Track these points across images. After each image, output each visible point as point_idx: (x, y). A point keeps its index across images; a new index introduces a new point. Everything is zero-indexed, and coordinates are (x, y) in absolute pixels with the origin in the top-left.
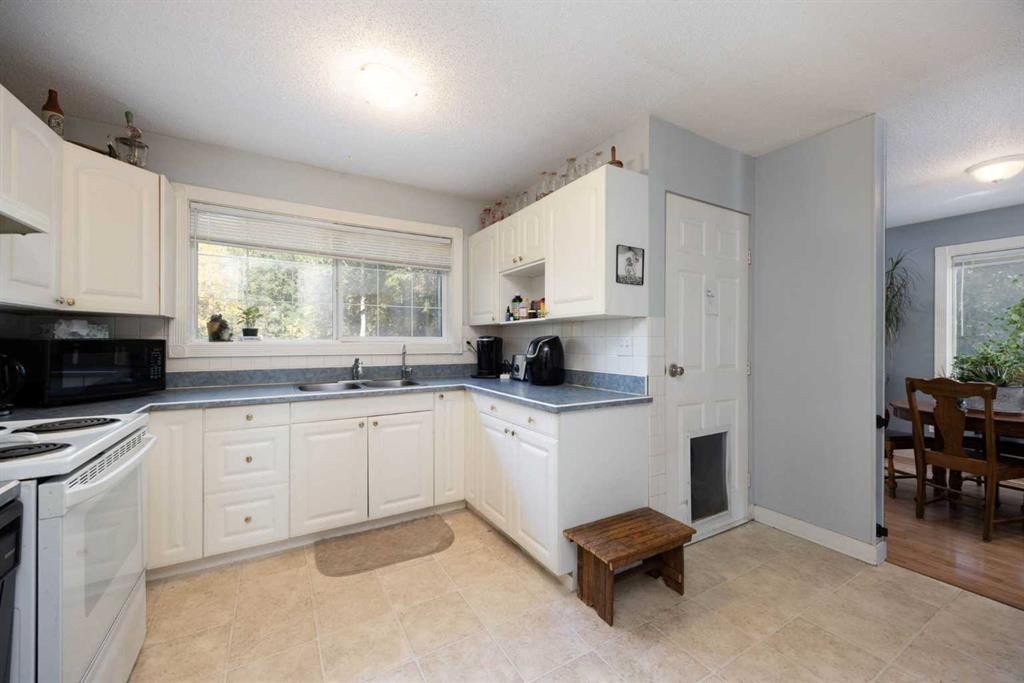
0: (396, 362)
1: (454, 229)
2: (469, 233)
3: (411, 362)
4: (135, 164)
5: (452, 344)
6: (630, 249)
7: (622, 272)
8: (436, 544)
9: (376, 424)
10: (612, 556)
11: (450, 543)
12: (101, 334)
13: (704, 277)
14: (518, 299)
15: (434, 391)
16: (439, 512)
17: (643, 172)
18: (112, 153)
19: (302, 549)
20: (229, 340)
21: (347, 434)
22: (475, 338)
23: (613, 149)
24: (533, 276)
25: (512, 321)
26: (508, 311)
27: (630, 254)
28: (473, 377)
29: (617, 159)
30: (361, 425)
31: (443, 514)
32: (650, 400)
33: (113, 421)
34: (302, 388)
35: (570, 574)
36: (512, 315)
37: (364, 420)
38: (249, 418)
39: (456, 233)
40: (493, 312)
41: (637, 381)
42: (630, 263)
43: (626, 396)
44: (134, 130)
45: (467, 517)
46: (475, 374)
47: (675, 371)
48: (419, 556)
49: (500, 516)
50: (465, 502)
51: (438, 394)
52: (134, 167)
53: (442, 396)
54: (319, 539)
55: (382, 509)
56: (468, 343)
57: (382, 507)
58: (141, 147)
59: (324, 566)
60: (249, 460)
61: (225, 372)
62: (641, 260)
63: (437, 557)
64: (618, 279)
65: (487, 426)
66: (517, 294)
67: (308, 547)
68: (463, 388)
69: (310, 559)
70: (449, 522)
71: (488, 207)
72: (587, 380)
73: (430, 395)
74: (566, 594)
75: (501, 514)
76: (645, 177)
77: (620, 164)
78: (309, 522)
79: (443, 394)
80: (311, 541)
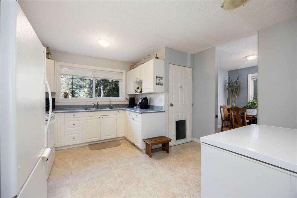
0: (108, 103)
1: (123, 70)
2: (127, 71)
3: (112, 103)
4: (50, 59)
5: (123, 99)
6: (160, 77)
8: (116, 145)
9: (103, 117)
10: (151, 143)
11: (120, 145)
15: (117, 110)
16: (118, 139)
17: (164, 60)
19: (86, 146)
20: (68, 98)
21: (96, 120)
22: (128, 97)
23: (157, 54)
24: (140, 83)
25: (136, 93)
28: (128, 107)
29: (157, 57)
30: (99, 118)
32: (164, 112)
34: (85, 109)
35: (144, 149)
37: (100, 117)
38: (74, 115)
40: (132, 92)
41: (162, 107)
43: (159, 110)
44: (49, 51)
47: (172, 105)
48: (112, 147)
49: (131, 139)
51: (118, 111)
54: (89, 144)
55: (104, 138)
56: (127, 99)
59: (91, 149)
60: (74, 125)
61: (67, 105)
62: (162, 80)
63: (116, 147)
64: (157, 84)
65: (129, 118)
66: (138, 87)
68: (124, 110)
69: (88, 147)
72: (153, 107)
74: (143, 153)
75: (131, 138)
76: (164, 61)
78: (87, 140)
79: (119, 111)
80: (88, 144)
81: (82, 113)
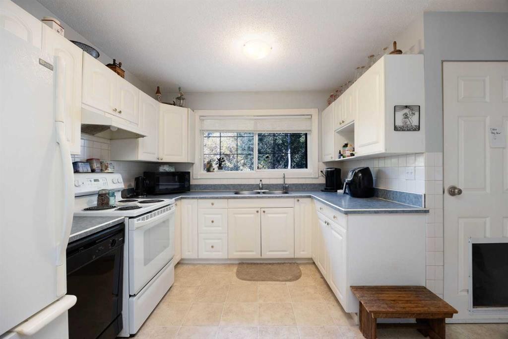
0: (281, 182)
1: (312, 109)
2: (321, 110)
3: (288, 182)
4: (181, 106)
5: (313, 172)
6: (406, 107)
7: (399, 123)
8: (289, 277)
9: (264, 212)
10: (374, 309)
11: (299, 278)
12: (172, 170)
13: (488, 119)
14: (346, 145)
15: (294, 197)
16: (298, 262)
17: (421, 52)
18: (174, 104)
19: (233, 264)
20: (213, 172)
21: (252, 215)
22: (324, 168)
23: (395, 43)
25: (342, 158)
26: (340, 153)
27: (406, 111)
28: (322, 191)
29: (397, 49)
30: (257, 212)
31: (301, 264)
32: (427, 212)
33: (162, 201)
34: (236, 193)
35: (356, 314)
36: (342, 155)
37: (259, 209)
38: (212, 204)
39: (314, 112)
40: (332, 155)
41: (417, 197)
42: (406, 116)
43: (410, 207)
44: (181, 93)
45: (312, 268)
46: (323, 189)
47: (454, 192)
48: (278, 280)
50: (311, 259)
51: (296, 199)
52: (181, 107)
53: (299, 200)
54: (240, 262)
55: (268, 254)
56: (322, 172)
57: (268, 253)
58: (183, 99)
59: (239, 275)
60: (213, 222)
61: (211, 185)
62: (417, 114)
63: (288, 283)
64: (396, 129)
65: (319, 219)
66: (346, 143)
67: (236, 264)
68: (310, 197)
69: (235, 269)
70: (301, 268)
71: (332, 94)
73: (292, 200)
74: (353, 325)
75: (324, 268)
76: (422, 56)
77: (400, 52)
78: (235, 253)
79: (299, 199)
80: (237, 262)
81: (226, 200)
